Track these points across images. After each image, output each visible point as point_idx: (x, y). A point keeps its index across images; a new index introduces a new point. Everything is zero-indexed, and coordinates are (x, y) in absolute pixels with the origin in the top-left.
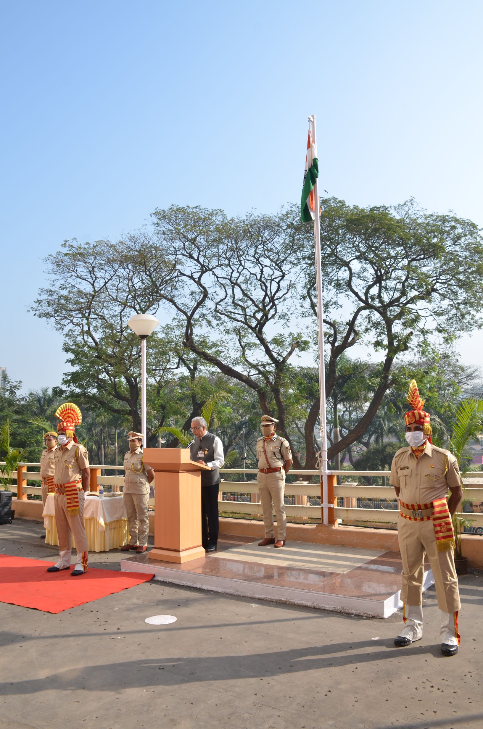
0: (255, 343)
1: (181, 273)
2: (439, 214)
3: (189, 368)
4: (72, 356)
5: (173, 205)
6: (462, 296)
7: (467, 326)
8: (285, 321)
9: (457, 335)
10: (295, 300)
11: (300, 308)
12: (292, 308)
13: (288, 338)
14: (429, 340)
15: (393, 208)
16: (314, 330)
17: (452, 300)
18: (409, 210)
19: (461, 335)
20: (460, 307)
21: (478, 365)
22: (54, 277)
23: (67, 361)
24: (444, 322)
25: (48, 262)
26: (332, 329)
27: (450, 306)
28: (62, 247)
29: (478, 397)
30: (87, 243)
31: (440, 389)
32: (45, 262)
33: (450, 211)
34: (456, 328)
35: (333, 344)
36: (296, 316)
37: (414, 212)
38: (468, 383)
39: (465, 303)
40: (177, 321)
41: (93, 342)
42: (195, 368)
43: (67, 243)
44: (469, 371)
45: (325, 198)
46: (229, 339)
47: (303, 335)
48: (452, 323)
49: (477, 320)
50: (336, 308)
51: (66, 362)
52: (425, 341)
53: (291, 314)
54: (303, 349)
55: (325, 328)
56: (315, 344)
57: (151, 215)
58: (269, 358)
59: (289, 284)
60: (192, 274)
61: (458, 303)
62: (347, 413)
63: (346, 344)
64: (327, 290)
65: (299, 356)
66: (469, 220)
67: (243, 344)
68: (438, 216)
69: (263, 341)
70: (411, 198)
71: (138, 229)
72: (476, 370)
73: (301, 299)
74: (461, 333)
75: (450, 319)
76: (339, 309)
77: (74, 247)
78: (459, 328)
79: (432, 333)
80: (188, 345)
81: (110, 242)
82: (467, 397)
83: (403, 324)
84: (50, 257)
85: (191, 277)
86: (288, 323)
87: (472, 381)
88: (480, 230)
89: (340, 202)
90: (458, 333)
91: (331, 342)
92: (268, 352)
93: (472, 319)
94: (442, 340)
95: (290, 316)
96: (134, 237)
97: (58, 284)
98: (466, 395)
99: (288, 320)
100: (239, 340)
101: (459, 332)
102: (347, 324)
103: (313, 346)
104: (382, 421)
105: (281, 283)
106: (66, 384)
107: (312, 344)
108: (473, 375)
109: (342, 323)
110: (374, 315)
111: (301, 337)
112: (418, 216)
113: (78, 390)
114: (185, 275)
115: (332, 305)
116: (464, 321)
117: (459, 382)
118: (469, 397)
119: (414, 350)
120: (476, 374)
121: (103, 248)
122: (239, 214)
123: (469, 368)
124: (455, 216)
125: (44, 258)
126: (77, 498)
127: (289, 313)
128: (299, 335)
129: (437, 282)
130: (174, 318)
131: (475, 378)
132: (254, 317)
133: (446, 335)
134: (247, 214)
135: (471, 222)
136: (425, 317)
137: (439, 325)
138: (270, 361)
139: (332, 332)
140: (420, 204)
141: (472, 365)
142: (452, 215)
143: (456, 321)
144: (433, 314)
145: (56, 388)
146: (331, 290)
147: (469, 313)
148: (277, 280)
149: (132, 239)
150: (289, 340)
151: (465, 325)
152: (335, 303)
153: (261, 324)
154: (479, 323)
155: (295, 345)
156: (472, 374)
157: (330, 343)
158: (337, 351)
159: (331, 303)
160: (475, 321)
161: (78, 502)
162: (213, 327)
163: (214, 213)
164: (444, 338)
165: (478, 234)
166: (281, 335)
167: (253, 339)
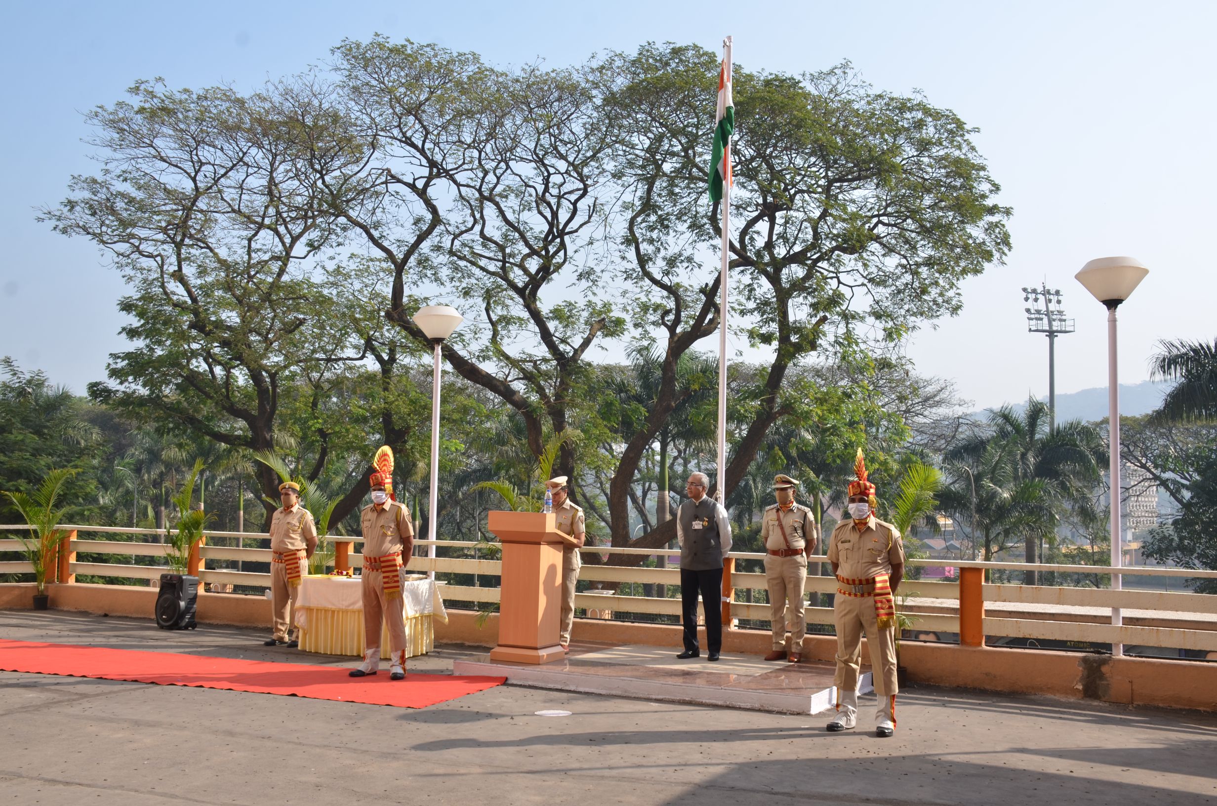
0: (519, 318)
1: (393, 177)
2: (895, 95)
3: (379, 358)
4: (134, 321)
5: (377, 35)
6: (925, 251)
7: (930, 309)
8: (591, 284)
9: (911, 325)
10: (611, 244)
11: (620, 260)
12: (604, 259)
13: (583, 310)
14: (856, 332)
15: (808, 77)
16: (636, 299)
17: (905, 257)
18: (838, 83)
19: (918, 324)
20: (920, 270)
21: (948, 379)
22: (108, 152)
23: (124, 329)
24: (887, 298)
25: (95, 121)
26: (673, 299)
27: (900, 268)
28: (129, 94)
29: (943, 441)
30: (186, 91)
31: (870, 424)
32: (89, 122)
33: (916, 91)
34: (908, 311)
35: (672, 329)
36: (612, 274)
37: (847, 89)
38: (926, 413)
39: (929, 262)
40: (359, 260)
41: (185, 294)
42: (392, 360)
43: (142, 87)
44: (930, 389)
45: (678, 46)
46: (467, 307)
47: (613, 307)
48: (902, 300)
49: (950, 299)
50: (690, 268)
51: (120, 333)
52: (848, 335)
53: (602, 271)
54: (611, 334)
55: (658, 296)
56: (636, 325)
57: (333, 52)
58: (547, 349)
59: (592, 205)
60: (415, 180)
61: (918, 265)
62: (680, 461)
63: (700, 330)
64: (674, 234)
65: (603, 348)
66: (951, 111)
67: (494, 318)
68: (892, 99)
69: (536, 315)
70: (844, 62)
71: (299, 73)
72: (942, 389)
73: (622, 243)
74: (918, 321)
75: (899, 292)
76: (696, 270)
77: (156, 97)
78: (915, 310)
79: (862, 319)
80: (396, 316)
81: (234, 93)
82: (921, 443)
83: (812, 305)
84: (99, 110)
85: (413, 187)
86: (594, 288)
87: (934, 410)
88: (968, 132)
89: (706, 54)
90: (911, 319)
91: (669, 323)
92: (546, 336)
93: (941, 294)
94: (881, 335)
95: (600, 274)
96: (292, 90)
97: (116, 168)
98: (919, 438)
99: (594, 282)
100: (487, 310)
101: (913, 318)
102: (702, 291)
103: (632, 329)
104: (751, 482)
105: (579, 205)
106: (118, 377)
107: (629, 325)
108: (937, 399)
109: (691, 289)
110: (760, 286)
111: (610, 311)
112: (854, 97)
113: (144, 392)
114: (399, 181)
115: (682, 261)
116: (924, 297)
117: (908, 411)
118: (926, 441)
119: (827, 350)
120: (942, 395)
121: (217, 102)
122: (510, 67)
123: (929, 383)
124: (925, 101)
125: (87, 112)
126: (397, 576)
127: (597, 269)
128: (607, 307)
129: (880, 222)
130: (352, 254)
131: (938, 404)
132: (522, 266)
133: (890, 324)
134: (526, 67)
135: (954, 114)
136: (851, 287)
137: (877, 303)
138: (548, 356)
139: (671, 304)
140: (859, 75)
141: (936, 379)
142: (917, 99)
143: (910, 296)
144: (866, 281)
145: (96, 384)
146: (683, 233)
147: (936, 283)
148: (573, 197)
149: (287, 93)
150: (585, 314)
151: (926, 305)
152: (690, 259)
153: (536, 281)
154: (953, 303)
155: (596, 326)
156: (935, 396)
157: (666, 325)
158: (679, 345)
159: (682, 258)
160: (946, 298)
161: (398, 581)
162: (442, 284)
163: (462, 60)
164: (884, 330)
165: (965, 138)
166: (571, 304)
167: (518, 309)
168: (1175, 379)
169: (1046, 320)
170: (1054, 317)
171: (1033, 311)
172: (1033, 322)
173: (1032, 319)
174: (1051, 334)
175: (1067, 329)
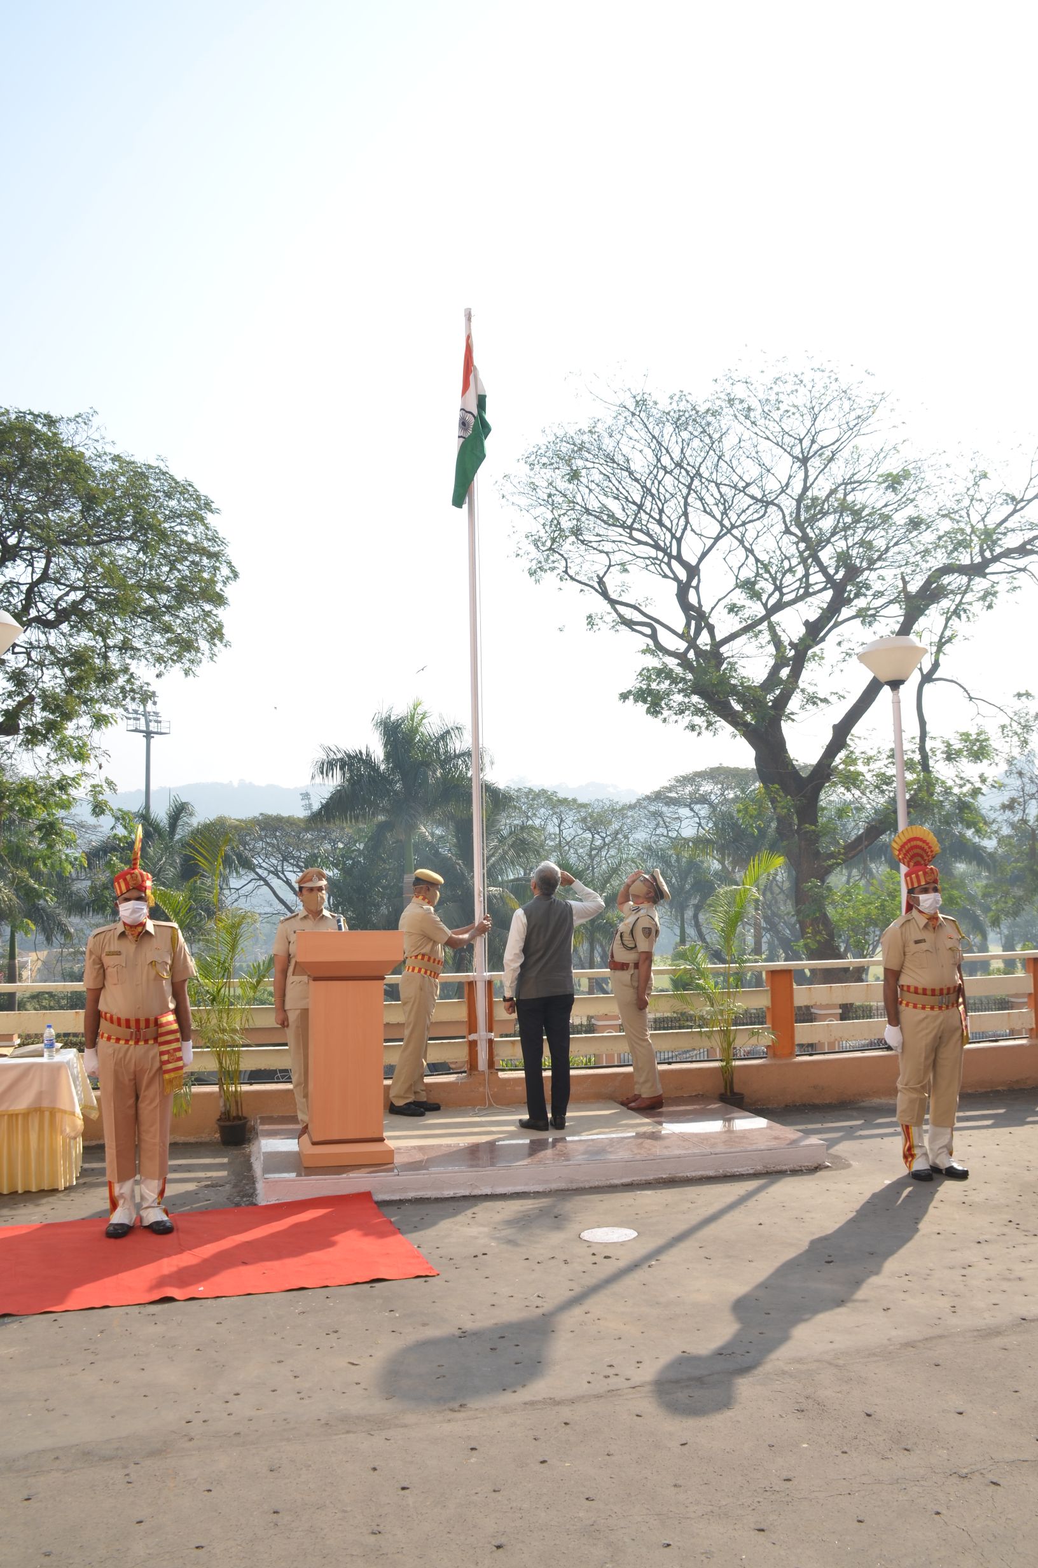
168: (335, 781)
169: (143, 720)
170: (151, 718)
171: (131, 711)
172: (131, 722)
173: (130, 719)
174: (148, 735)
175: (163, 731)
